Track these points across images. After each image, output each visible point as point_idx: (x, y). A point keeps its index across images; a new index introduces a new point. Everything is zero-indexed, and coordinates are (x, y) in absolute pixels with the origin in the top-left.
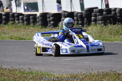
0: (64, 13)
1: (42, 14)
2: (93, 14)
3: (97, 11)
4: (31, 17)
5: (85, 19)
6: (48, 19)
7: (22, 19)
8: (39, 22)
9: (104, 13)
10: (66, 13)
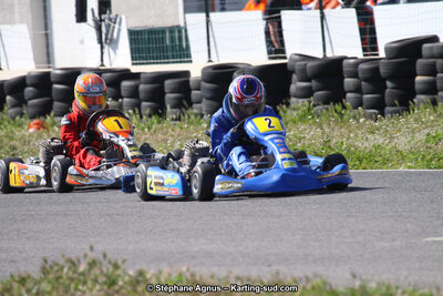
0: (303, 63)
1: (210, 70)
2: (420, 62)
3: (435, 51)
4: (168, 83)
5: (389, 84)
7: (134, 93)
8: (200, 102)
10: (310, 64)
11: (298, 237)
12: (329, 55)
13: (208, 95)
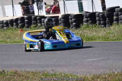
2: (115, 13)
3: (118, 10)
5: (107, 19)
8: (61, 24)
10: (88, 14)
13: (63, 22)
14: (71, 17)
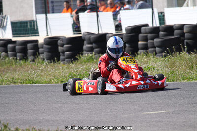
0: (89, 36)
1: (48, 40)
2: (141, 36)
3: (147, 31)
4: (29, 45)
5: (127, 45)
6: (60, 48)
7: (14, 50)
8: (43, 53)
9: (161, 33)
10: (92, 37)
11: (87, 113)
12: (100, 32)
13: (47, 50)
14: (61, 42)
